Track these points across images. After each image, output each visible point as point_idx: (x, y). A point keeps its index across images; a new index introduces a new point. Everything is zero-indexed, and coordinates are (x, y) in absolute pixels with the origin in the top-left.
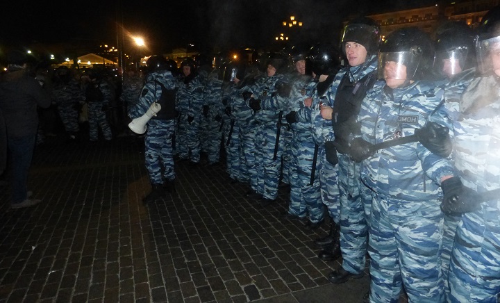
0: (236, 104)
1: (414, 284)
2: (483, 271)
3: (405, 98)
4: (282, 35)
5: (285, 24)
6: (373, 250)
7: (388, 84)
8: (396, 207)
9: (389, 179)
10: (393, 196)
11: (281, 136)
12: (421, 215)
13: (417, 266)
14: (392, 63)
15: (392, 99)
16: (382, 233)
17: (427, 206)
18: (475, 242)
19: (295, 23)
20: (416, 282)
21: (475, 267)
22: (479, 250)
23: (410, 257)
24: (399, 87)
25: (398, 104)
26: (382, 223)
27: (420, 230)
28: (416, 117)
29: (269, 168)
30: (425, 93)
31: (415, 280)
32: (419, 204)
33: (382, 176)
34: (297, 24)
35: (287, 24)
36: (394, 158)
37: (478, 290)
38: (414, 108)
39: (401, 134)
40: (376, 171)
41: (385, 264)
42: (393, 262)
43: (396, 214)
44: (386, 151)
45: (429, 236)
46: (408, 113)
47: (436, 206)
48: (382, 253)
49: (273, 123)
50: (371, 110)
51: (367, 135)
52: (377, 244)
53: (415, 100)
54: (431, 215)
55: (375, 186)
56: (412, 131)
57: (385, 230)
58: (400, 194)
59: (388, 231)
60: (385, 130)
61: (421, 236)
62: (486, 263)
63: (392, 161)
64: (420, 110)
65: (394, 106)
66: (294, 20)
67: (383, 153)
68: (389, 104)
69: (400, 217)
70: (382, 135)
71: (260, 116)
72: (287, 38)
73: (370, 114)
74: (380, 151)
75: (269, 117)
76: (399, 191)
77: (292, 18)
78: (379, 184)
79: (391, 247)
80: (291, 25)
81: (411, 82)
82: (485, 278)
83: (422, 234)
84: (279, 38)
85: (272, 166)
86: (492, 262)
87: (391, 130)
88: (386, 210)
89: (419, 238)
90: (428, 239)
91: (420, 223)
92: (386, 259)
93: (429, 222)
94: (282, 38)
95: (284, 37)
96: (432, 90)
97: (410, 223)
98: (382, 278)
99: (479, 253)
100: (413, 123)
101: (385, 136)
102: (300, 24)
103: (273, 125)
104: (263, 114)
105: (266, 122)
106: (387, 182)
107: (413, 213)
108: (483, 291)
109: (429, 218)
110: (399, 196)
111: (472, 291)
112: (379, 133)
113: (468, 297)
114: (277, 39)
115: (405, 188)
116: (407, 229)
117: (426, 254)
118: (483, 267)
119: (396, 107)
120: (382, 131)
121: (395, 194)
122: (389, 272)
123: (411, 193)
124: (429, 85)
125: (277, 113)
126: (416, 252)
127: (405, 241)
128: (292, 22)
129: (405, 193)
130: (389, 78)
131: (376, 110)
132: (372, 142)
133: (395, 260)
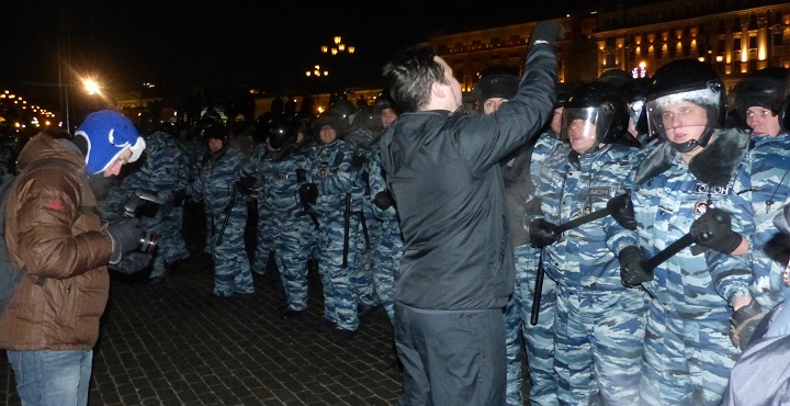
0: (272, 187)
1: (616, 395)
2: (668, 365)
3: (594, 166)
4: (318, 67)
5: (325, 50)
6: (561, 365)
7: (574, 148)
8: (590, 301)
9: (581, 266)
10: (586, 288)
11: (351, 230)
12: (621, 308)
13: (619, 372)
14: (579, 121)
15: (579, 169)
16: (572, 339)
17: (628, 297)
18: (658, 332)
19: (342, 48)
20: (619, 391)
21: (660, 360)
22: (661, 340)
23: (610, 362)
24: (587, 152)
25: (587, 174)
26: (571, 326)
27: (621, 327)
28: (608, 189)
29: (337, 280)
30: (618, 160)
31: (617, 389)
32: (619, 295)
33: (571, 263)
34: (346, 49)
35: (329, 51)
36: (584, 239)
37: (667, 388)
38: (605, 178)
39: (590, 209)
40: (563, 257)
41: (578, 382)
42: (586, 378)
43: (590, 311)
44: (574, 233)
45: (632, 333)
46: (598, 185)
47: (637, 296)
48: (574, 366)
49: (338, 212)
50: (555, 184)
51: (551, 215)
52: (566, 354)
53: (607, 169)
54: (633, 308)
55: (562, 276)
56: (603, 205)
57: (575, 335)
58: (594, 284)
59: (579, 335)
60: (572, 206)
61: (622, 334)
62: (670, 355)
63: (582, 243)
64: (613, 180)
65: (581, 177)
66: (342, 43)
67: (570, 235)
68: (576, 175)
69: (596, 314)
70: (568, 213)
71: (320, 204)
72: (326, 73)
73: (553, 189)
74: (567, 233)
75: (331, 205)
76: (593, 280)
77: (337, 40)
78: (568, 273)
79: (584, 357)
80: (335, 52)
81: (601, 145)
82: (671, 373)
83: (623, 331)
84: (312, 73)
85: (341, 276)
86: (675, 352)
87: (579, 206)
88: (578, 307)
89: (621, 337)
90: (631, 337)
91: (620, 320)
92: (578, 375)
93: (631, 316)
94: (317, 73)
95: (321, 71)
96: (626, 157)
97: (609, 320)
98: (574, 401)
99: (662, 345)
100: (604, 195)
101: (571, 214)
102: (352, 50)
103: (340, 215)
104: (323, 202)
105: (329, 213)
106: (578, 270)
107: (611, 306)
108: (672, 390)
109: (630, 312)
110: (594, 287)
111: (662, 390)
112: (564, 211)
113: (658, 398)
114: (308, 74)
115: (600, 276)
116: (605, 328)
117: (631, 356)
118: (667, 360)
119: (585, 179)
120: (569, 207)
121: (588, 284)
122: (582, 391)
123: (608, 280)
124: (622, 150)
125: (342, 198)
126: (618, 354)
127: (602, 343)
128: (336, 46)
129: (601, 281)
130: (576, 139)
131: (560, 185)
132: (556, 223)
133: (589, 374)
